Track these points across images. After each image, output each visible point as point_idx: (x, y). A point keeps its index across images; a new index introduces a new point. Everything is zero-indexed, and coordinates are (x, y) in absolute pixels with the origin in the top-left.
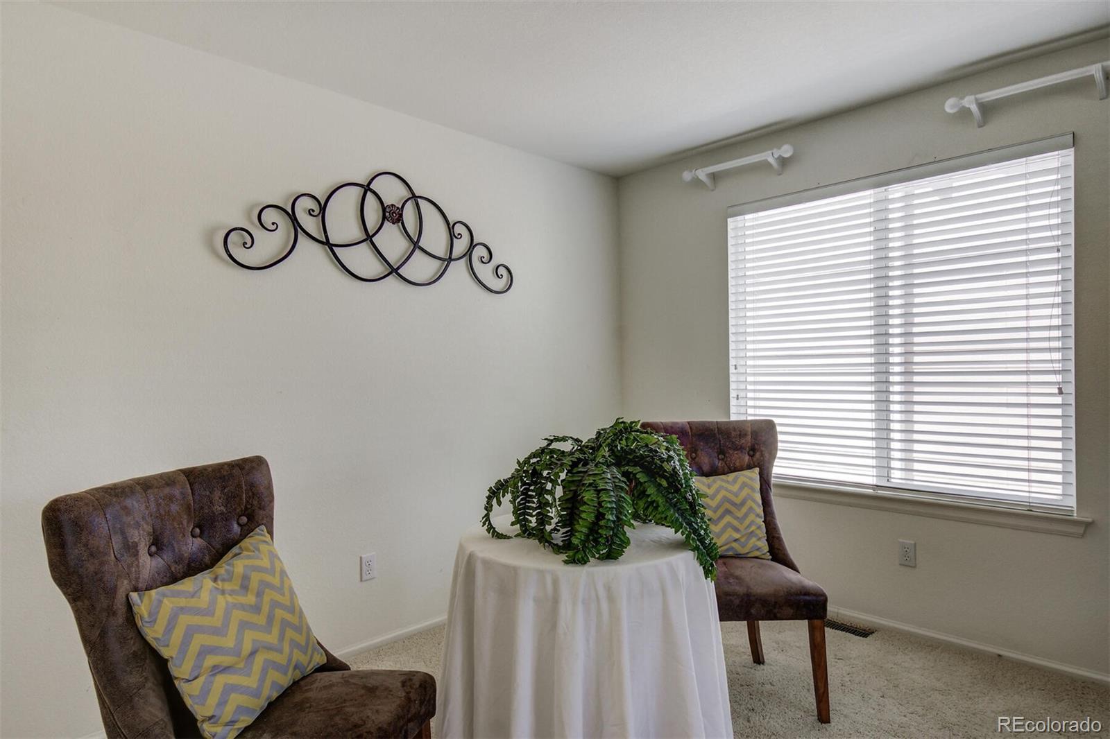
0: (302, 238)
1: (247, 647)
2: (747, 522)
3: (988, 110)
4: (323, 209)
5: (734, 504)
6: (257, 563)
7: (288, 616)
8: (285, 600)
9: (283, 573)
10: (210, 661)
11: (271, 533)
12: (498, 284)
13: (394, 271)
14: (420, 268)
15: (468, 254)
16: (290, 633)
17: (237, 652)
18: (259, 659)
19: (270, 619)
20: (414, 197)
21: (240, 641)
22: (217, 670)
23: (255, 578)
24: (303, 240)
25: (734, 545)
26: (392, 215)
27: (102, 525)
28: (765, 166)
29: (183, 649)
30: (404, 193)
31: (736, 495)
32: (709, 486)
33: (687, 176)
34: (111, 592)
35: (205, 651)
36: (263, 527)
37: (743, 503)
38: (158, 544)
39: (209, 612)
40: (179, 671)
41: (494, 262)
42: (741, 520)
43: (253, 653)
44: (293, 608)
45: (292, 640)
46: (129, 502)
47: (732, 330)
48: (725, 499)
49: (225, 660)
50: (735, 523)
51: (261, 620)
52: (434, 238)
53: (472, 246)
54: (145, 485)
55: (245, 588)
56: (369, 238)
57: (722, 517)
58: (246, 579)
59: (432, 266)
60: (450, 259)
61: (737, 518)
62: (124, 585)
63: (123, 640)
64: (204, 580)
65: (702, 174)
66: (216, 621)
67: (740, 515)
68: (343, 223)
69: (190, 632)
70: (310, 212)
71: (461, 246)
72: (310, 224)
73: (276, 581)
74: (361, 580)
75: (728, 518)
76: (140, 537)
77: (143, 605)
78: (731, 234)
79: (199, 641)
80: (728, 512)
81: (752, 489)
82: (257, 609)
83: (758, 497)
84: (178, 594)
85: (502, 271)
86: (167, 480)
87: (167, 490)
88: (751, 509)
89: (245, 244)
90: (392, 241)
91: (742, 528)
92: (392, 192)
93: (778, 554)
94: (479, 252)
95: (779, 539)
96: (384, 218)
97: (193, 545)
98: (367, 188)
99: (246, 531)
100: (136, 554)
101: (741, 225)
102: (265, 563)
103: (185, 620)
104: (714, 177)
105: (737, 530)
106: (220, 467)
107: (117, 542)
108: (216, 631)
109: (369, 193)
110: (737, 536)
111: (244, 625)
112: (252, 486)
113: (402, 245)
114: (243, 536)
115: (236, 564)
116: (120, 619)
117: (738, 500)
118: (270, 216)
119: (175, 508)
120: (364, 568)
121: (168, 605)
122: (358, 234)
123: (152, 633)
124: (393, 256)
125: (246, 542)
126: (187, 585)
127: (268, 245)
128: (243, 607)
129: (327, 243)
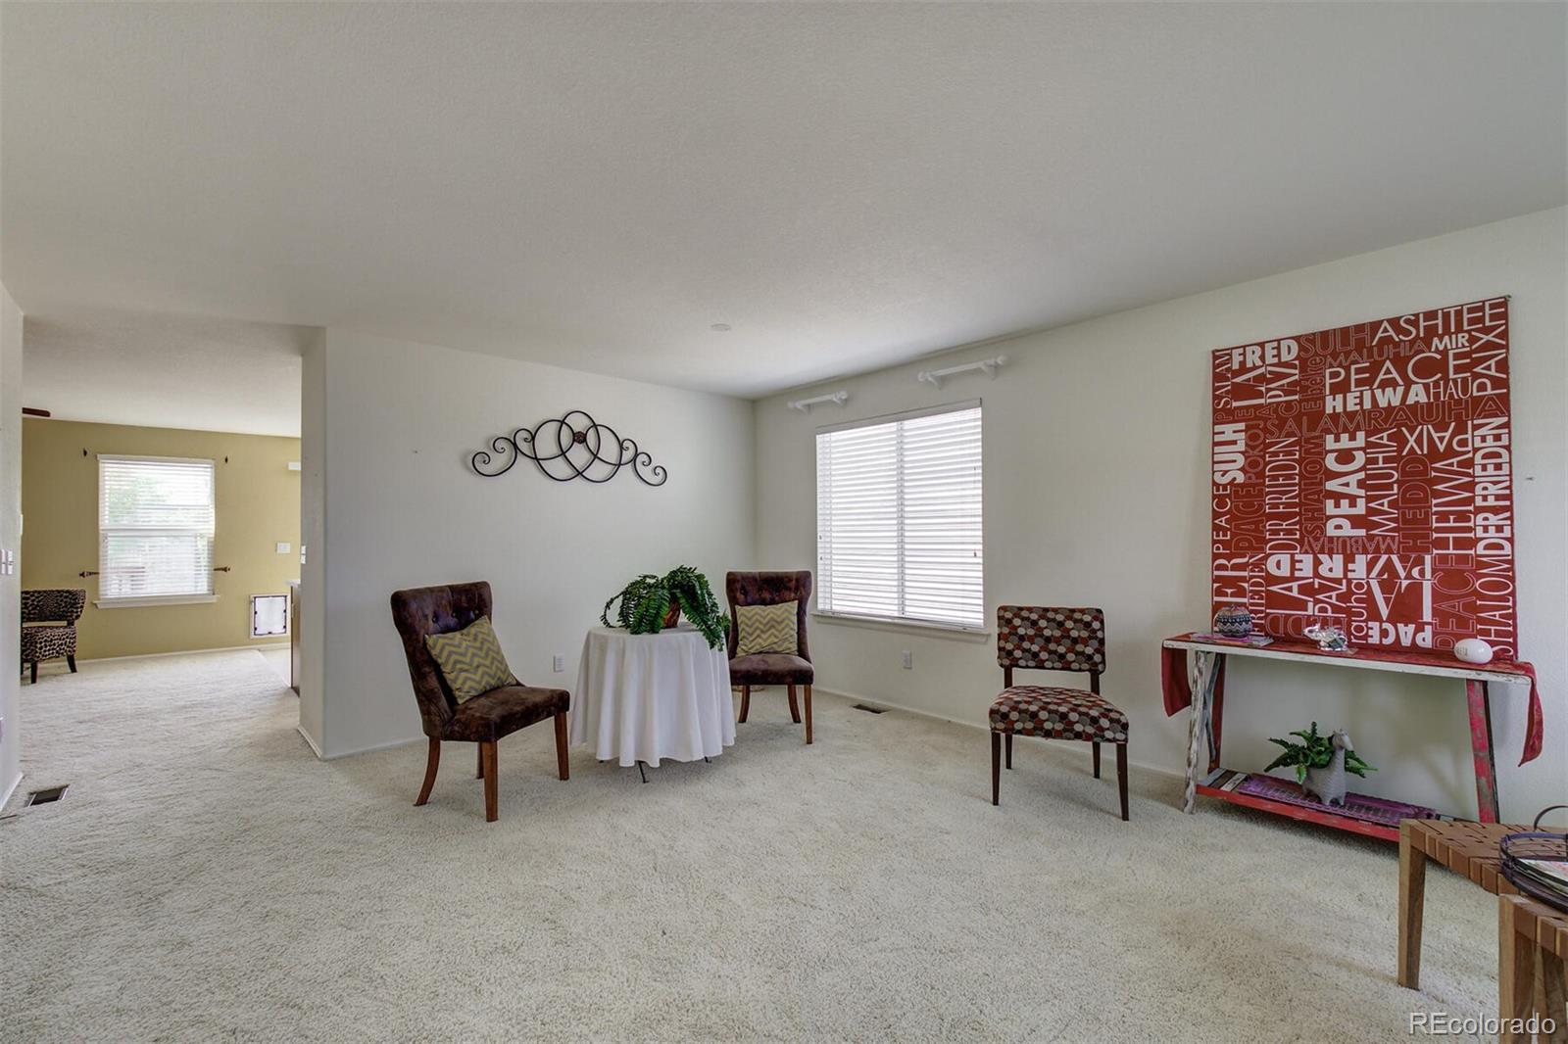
0: (519, 456)
1: (475, 664)
2: (783, 632)
3: (943, 380)
4: (533, 438)
5: (777, 622)
6: (482, 630)
7: (495, 655)
8: (495, 649)
9: (494, 637)
10: (459, 666)
11: (490, 619)
12: (656, 480)
13: (580, 474)
14: (598, 471)
15: (634, 460)
16: (496, 663)
17: (470, 665)
18: (481, 670)
19: (487, 655)
20: (595, 426)
21: (472, 660)
22: (462, 670)
23: (480, 636)
24: (520, 457)
25: (774, 646)
26: (580, 438)
27: (414, 606)
28: (831, 402)
29: (447, 661)
30: (587, 422)
31: (779, 616)
32: (764, 611)
33: (790, 405)
34: (418, 635)
35: (456, 662)
36: (486, 616)
37: (782, 622)
38: (436, 617)
39: (459, 646)
40: (446, 669)
41: (653, 465)
42: (780, 632)
43: (478, 667)
44: (498, 652)
45: (497, 666)
46: (425, 597)
47: (819, 512)
48: (772, 619)
49: (466, 667)
50: (776, 633)
51: (483, 654)
52: (609, 450)
53: (636, 455)
54: (431, 590)
55: (475, 639)
56: (563, 453)
57: (769, 630)
58: (476, 635)
59: (607, 470)
60: (620, 465)
61: (777, 630)
62: (422, 632)
63: (422, 654)
64: (457, 635)
65: (799, 405)
66: (462, 650)
67: (780, 628)
68: (546, 445)
69: (450, 654)
70: (525, 440)
71: (628, 455)
72: (524, 446)
73: (491, 639)
74: (555, 670)
75: (773, 630)
76: (429, 612)
77: (431, 640)
78: (819, 446)
79: (454, 657)
80: (773, 626)
81: (790, 613)
82: (481, 649)
83: (795, 619)
84: (446, 638)
85: (659, 470)
86: (441, 589)
87: (440, 594)
88: (787, 625)
89: (484, 462)
90: (579, 455)
91: (780, 636)
92: (579, 424)
93: (802, 652)
94: (642, 458)
95: (805, 644)
96: (574, 440)
97: (452, 621)
98: (563, 422)
99: (478, 617)
100: (427, 619)
101: (828, 439)
102: (485, 630)
103: (448, 649)
104: (809, 406)
105: (776, 637)
106: (465, 585)
107: (420, 613)
108: (461, 654)
109: (564, 425)
110: (776, 640)
111: (474, 655)
112: (480, 596)
113: (587, 456)
114: (477, 619)
115: (472, 630)
116: (421, 644)
117: (779, 620)
118: (500, 444)
119: (444, 602)
120: (557, 663)
121: (441, 641)
122: (555, 451)
123: (434, 653)
124: (579, 465)
125: (477, 622)
126: (450, 635)
127: (499, 461)
128: (473, 647)
129: (536, 458)
